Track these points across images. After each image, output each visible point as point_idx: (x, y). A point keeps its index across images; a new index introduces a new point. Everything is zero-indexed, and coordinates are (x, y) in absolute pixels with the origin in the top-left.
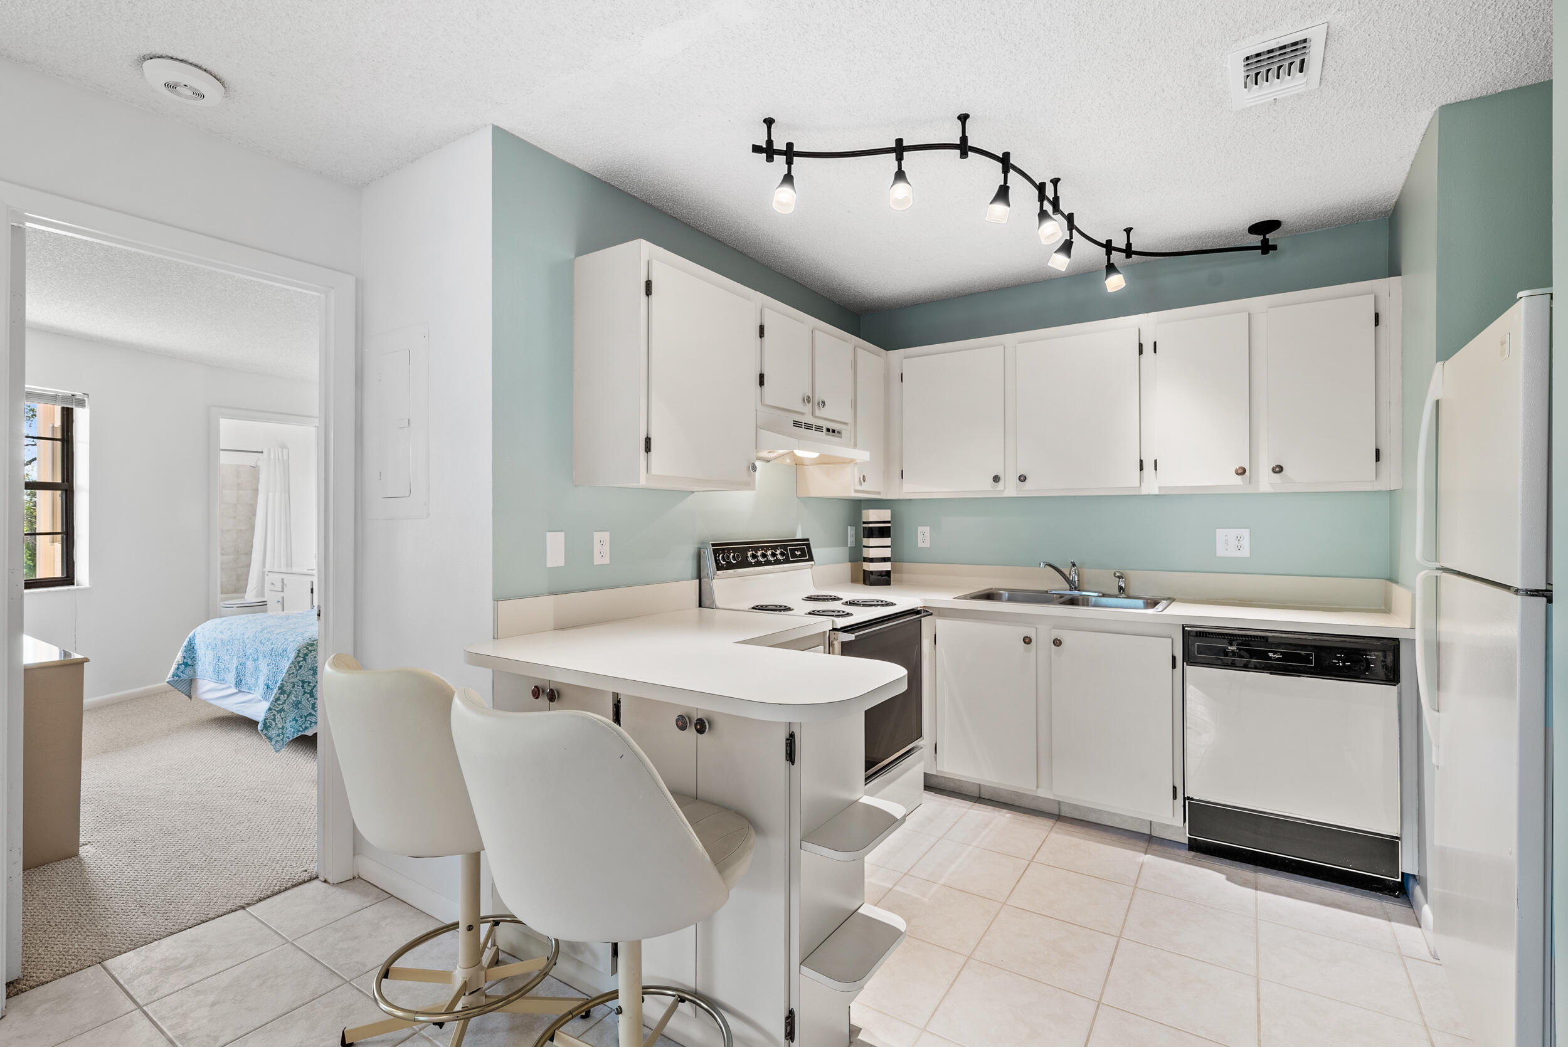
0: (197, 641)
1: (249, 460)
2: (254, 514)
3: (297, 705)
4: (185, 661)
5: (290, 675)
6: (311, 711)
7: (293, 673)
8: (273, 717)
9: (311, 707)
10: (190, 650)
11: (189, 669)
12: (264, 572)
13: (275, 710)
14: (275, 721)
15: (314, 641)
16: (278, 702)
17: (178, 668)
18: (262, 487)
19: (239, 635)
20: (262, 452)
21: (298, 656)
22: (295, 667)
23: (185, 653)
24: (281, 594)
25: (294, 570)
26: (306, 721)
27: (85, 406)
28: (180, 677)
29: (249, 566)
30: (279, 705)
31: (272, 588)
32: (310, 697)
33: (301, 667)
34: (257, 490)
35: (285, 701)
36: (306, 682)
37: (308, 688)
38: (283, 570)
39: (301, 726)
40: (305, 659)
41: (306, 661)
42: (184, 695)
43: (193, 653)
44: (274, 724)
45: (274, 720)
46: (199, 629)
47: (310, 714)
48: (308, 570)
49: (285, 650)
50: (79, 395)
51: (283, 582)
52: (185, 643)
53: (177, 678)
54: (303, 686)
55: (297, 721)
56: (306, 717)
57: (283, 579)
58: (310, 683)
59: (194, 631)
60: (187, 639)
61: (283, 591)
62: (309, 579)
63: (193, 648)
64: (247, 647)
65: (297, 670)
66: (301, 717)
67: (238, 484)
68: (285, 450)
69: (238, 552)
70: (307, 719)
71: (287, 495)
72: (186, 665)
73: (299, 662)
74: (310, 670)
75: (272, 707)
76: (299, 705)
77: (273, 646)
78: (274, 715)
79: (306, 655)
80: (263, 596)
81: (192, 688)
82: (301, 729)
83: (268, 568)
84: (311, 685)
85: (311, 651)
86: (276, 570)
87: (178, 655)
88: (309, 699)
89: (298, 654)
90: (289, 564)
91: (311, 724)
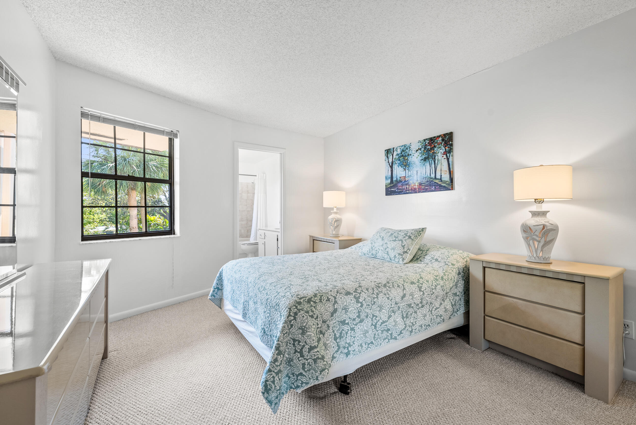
0: (224, 275)
1: (251, 179)
2: (253, 204)
3: (289, 361)
4: (218, 286)
5: (284, 334)
6: (301, 371)
7: (287, 333)
8: (272, 379)
9: (301, 367)
10: (220, 280)
11: (220, 291)
12: (257, 229)
13: (274, 372)
14: (274, 384)
15: (301, 299)
16: (276, 363)
17: (214, 291)
18: (256, 192)
19: (245, 278)
20: (256, 176)
21: (290, 315)
22: (288, 326)
23: (218, 281)
24: (264, 240)
25: (268, 229)
26: (297, 379)
27: (177, 138)
28: (215, 296)
29: (251, 226)
30: (277, 366)
31: (260, 237)
32: (301, 356)
33: (292, 326)
34: (254, 193)
35: (281, 361)
36: (297, 340)
37: (298, 348)
38: (264, 228)
39: (293, 384)
40: (295, 319)
41: (296, 320)
42: (217, 307)
43: (222, 281)
44: (273, 386)
45: (273, 382)
46: (224, 267)
47: (301, 374)
48: (275, 229)
49: (278, 305)
50: (175, 131)
51: (265, 234)
52: (218, 275)
53: (213, 297)
54: (294, 345)
55: (289, 377)
56: (297, 376)
57: (265, 233)
58: (299, 342)
59: (222, 268)
60: (219, 272)
61: (265, 239)
62: (277, 233)
63: (222, 278)
64: (250, 290)
65: (289, 329)
66: (293, 374)
67: (248, 191)
68: (264, 175)
69: (247, 220)
70: (299, 378)
71: (265, 195)
72: (218, 288)
73: (290, 321)
74: (300, 329)
75: (271, 368)
76: (291, 363)
77: (268, 297)
78: (273, 377)
79: (296, 314)
80: (256, 240)
81: (221, 303)
82: (293, 387)
83: (258, 228)
84: (300, 344)
85: (299, 310)
86: (261, 228)
87: (214, 282)
88: (300, 359)
89: (290, 313)
90: (266, 226)
91: (302, 383)
